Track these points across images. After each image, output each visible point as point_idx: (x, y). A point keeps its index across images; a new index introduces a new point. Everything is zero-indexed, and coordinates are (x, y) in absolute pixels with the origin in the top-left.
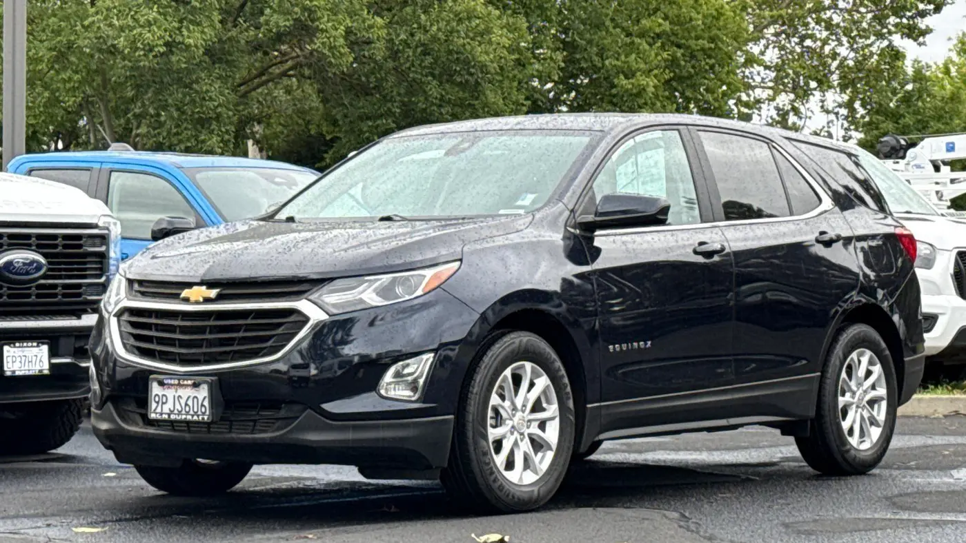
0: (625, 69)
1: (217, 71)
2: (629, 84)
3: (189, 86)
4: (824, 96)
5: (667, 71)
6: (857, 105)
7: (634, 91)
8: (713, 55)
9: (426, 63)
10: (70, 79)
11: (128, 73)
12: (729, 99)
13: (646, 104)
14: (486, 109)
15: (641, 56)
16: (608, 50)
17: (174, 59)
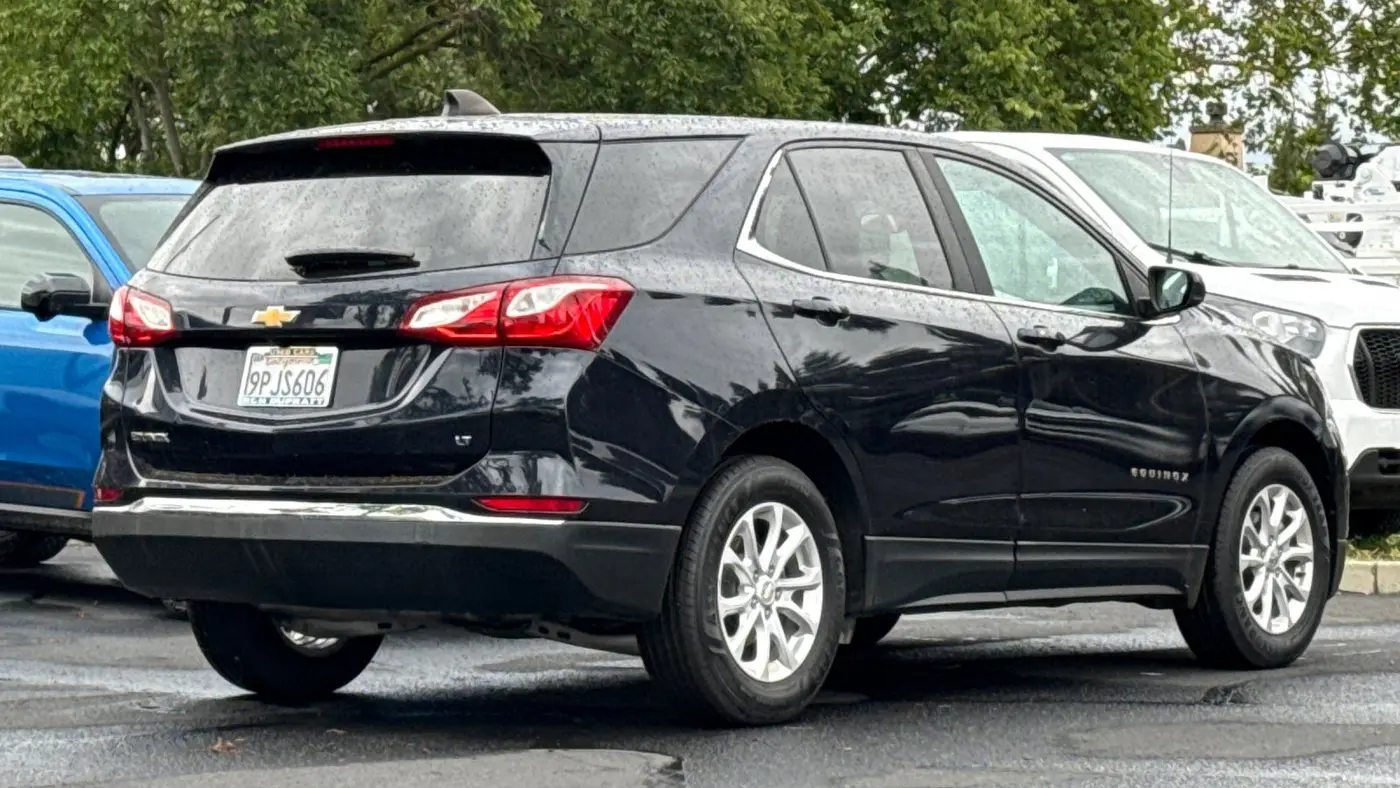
0: (983, 36)
1: (326, 39)
2: (989, 58)
3: (282, 63)
4: (1320, 77)
5: (1051, 39)
6: (1378, 90)
7: (997, 70)
8: (1127, 12)
9: (659, 26)
10: (102, 51)
11: (188, 44)
12: (1152, 82)
13: (1016, 89)
14: (754, 100)
15: (1010, 13)
16: (959, 5)
17: (258, 20)
